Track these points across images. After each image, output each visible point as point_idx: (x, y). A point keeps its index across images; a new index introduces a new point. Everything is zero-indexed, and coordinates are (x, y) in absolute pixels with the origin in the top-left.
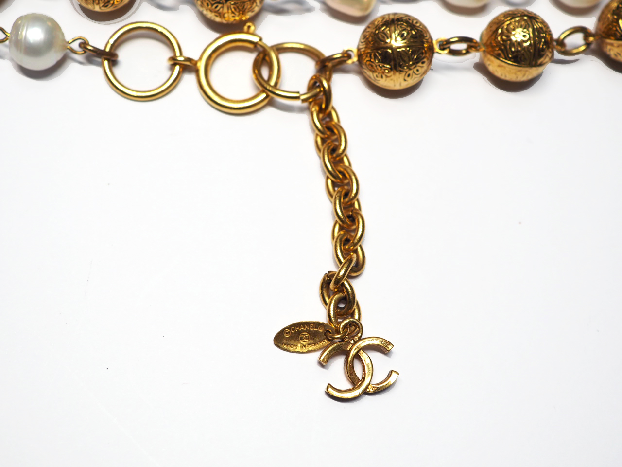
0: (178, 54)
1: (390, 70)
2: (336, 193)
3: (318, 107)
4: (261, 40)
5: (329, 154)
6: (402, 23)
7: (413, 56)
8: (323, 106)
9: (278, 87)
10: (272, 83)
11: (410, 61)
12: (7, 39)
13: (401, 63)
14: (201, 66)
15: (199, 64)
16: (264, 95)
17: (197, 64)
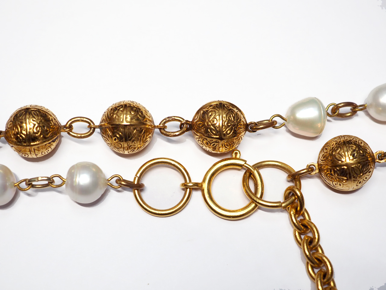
0: (188, 181)
1: (346, 181)
2: (317, 276)
3: (295, 210)
4: (246, 163)
5: (308, 245)
6: (352, 145)
7: (363, 169)
8: (299, 208)
9: (263, 198)
10: (259, 195)
11: (361, 173)
12: (64, 183)
13: (355, 175)
14: (205, 186)
16: (253, 205)
17: (202, 186)
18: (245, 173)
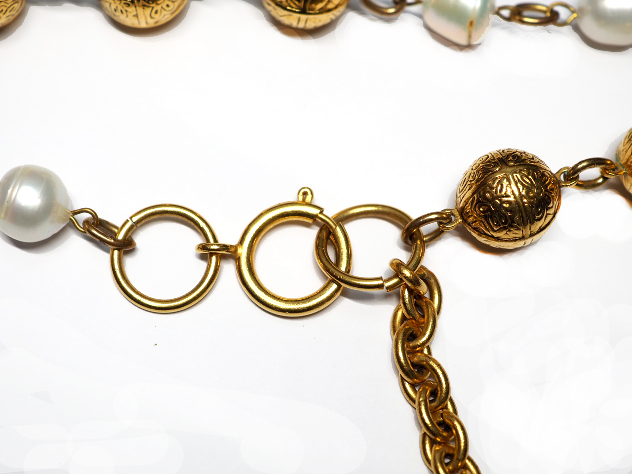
0: (212, 241)
4: (321, 213)
9: (350, 274)
10: (343, 268)
14: (243, 252)
15: (240, 251)
16: (334, 287)
17: (236, 250)
18: (320, 232)
